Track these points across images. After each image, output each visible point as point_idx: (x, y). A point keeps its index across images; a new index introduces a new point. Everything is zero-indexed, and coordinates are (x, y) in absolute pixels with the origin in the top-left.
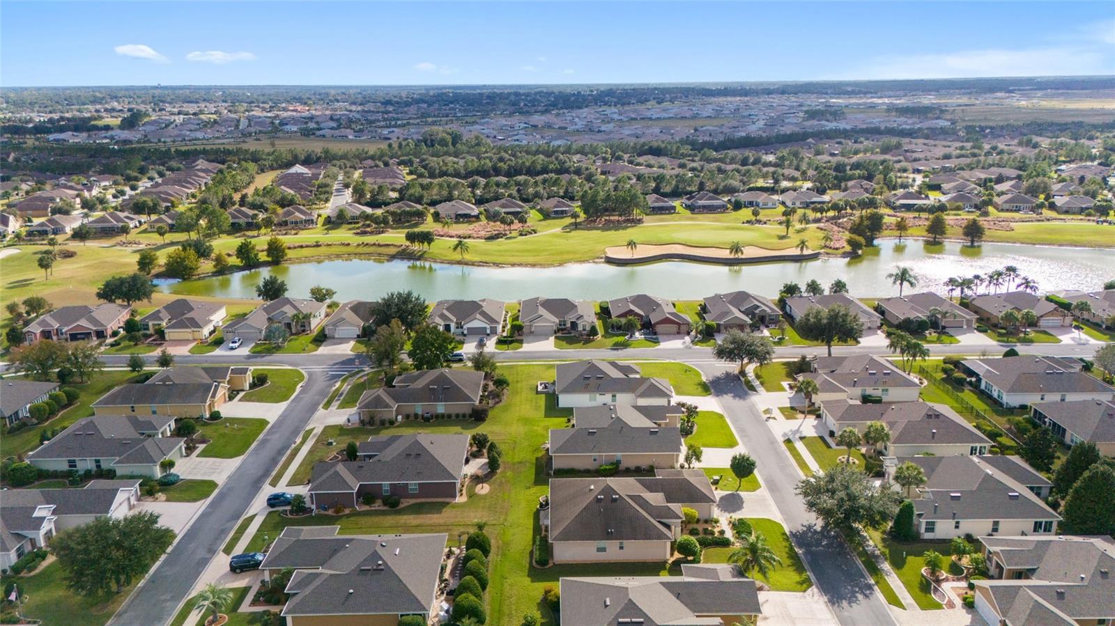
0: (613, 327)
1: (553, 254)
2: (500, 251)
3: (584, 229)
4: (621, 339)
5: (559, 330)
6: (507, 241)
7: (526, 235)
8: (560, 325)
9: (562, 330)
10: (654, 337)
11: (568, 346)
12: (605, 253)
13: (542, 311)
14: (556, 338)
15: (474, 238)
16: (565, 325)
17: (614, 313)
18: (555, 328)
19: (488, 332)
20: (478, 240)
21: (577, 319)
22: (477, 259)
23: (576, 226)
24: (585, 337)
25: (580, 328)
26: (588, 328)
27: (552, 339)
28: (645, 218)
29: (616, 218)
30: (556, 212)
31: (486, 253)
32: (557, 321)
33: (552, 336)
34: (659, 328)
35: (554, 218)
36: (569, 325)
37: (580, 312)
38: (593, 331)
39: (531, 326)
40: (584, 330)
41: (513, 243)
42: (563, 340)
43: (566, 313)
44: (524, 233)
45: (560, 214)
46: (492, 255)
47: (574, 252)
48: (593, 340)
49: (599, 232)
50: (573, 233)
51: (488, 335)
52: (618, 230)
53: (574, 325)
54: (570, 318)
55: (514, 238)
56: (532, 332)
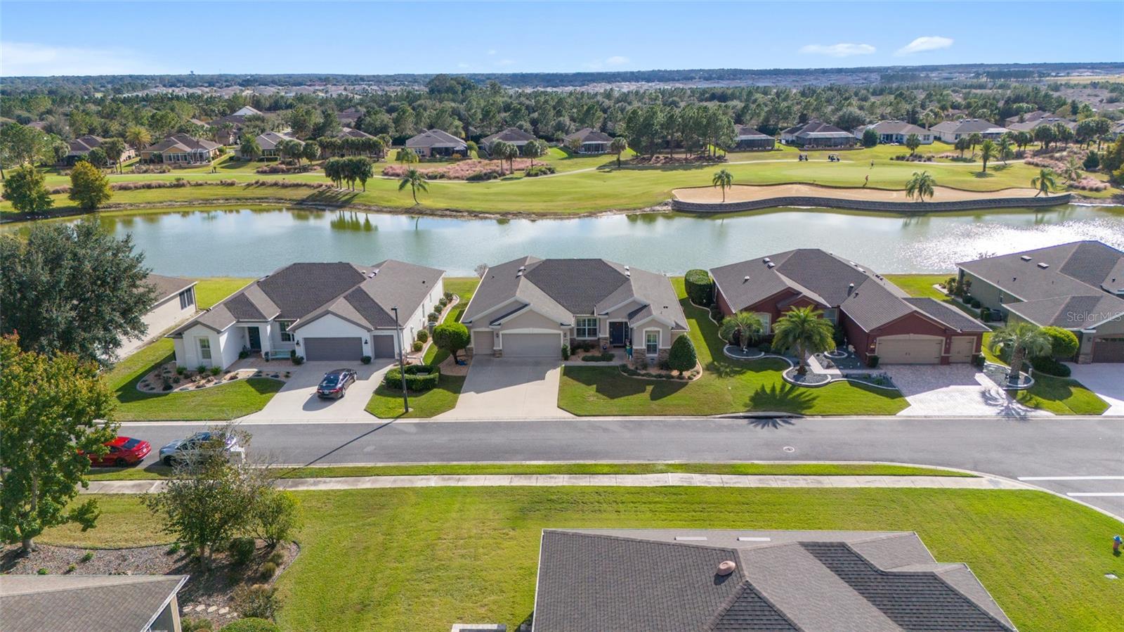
0: (736, 341)
1: (580, 199)
2: (486, 194)
3: (633, 169)
4: (770, 380)
5: (576, 347)
6: (504, 182)
7: (536, 175)
8: (581, 332)
9: (587, 347)
10: (875, 373)
11: (603, 401)
12: (672, 196)
13: (527, 291)
14: (568, 372)
15: (450, 178)
16: (593, 332)
17: (736, 301)
18: (564, 342)
19: (368, 350)
20: (456, 181)
21: (632, 315)
22: (442, 204)
23: (619, 165)
24: (654, 371)
25: (640, 344)
26: (664, 344)
27: (554, 376)
28: (728, 156)
29: (683, 156)
30: (588, 148)
31: (462, 197)
32: (570, 319)
33: (555, 367)
34: (885, 347)
35: (583, 156)
36: (604, 333)
37: (639, 295)
38: (681, 355)
39: (493, 335)
40: (652, 348)
41: (511, 184)
42: (588, 383)
43: (600, 298)
44: (534, 172)
45: (594, 151)
46: (471, 199)
47: (615, 196)
48: (681, 384)
49: (659, 171)
50: (615, 173)
51: (366, 361)
52: (690, 169)
53: (620, 334)
54: (609, 310)
55: (516, 178)
56: (496, 354)
